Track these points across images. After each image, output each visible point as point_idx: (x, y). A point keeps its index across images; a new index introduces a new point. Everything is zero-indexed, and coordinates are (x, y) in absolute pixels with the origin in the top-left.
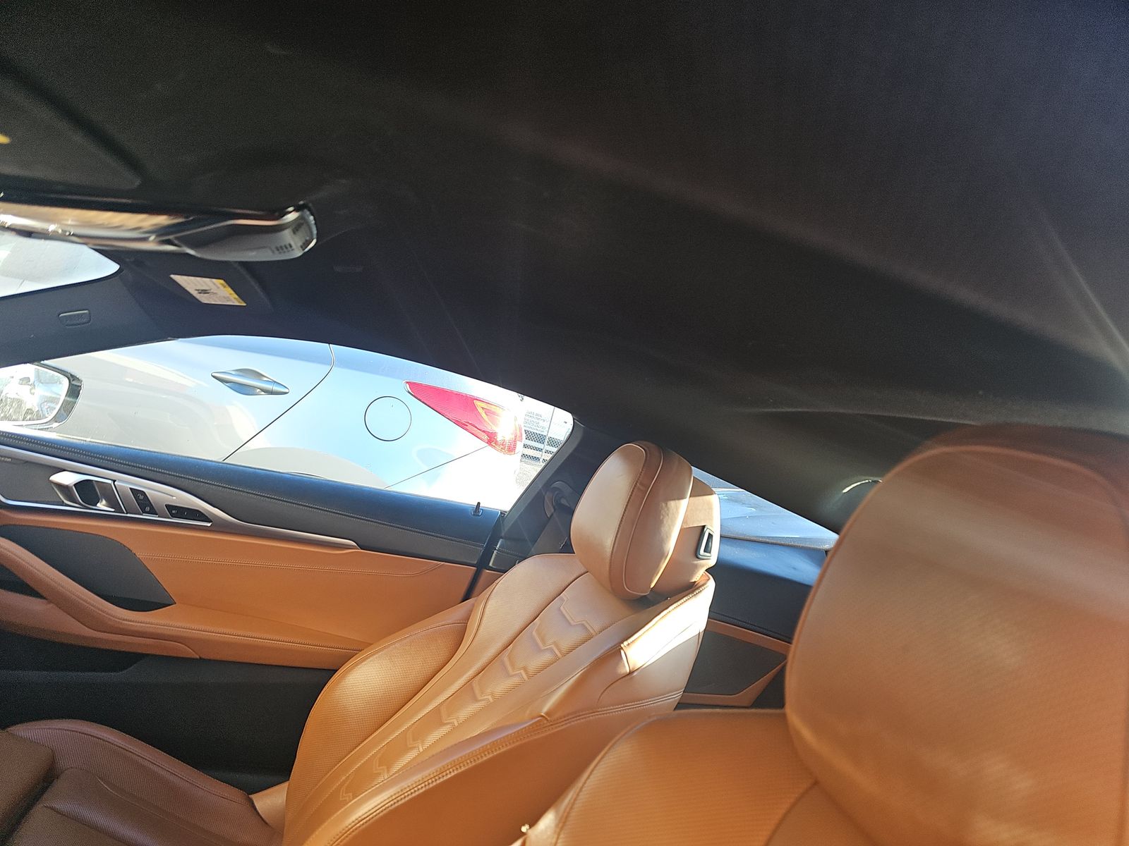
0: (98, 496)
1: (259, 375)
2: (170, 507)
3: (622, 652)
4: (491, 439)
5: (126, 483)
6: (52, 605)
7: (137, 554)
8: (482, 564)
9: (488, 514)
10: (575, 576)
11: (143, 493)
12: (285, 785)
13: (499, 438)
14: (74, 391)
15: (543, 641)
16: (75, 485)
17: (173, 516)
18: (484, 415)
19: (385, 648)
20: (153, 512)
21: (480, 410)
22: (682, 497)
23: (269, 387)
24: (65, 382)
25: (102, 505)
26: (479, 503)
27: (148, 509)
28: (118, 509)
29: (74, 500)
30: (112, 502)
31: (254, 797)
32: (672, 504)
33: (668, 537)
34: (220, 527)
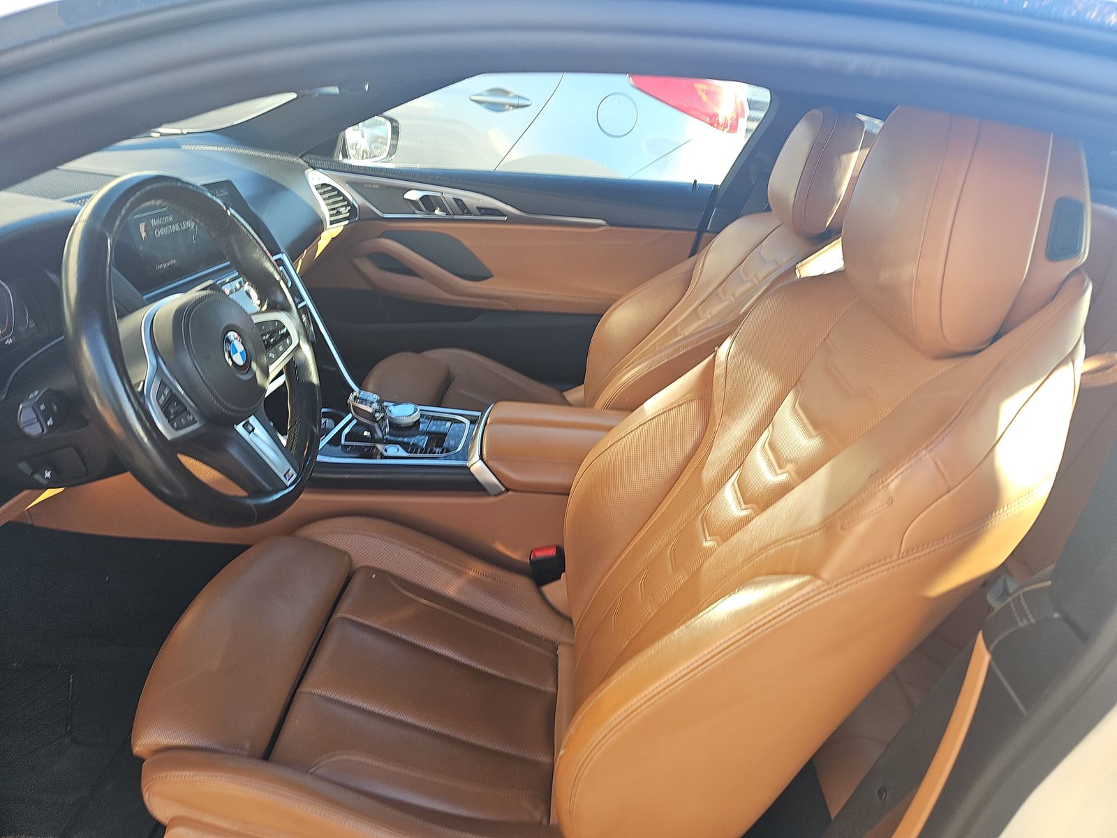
0: (433, 204)
1: (505, 93)
2: (479, 209)
3: (797, 271)
4: (713, 121)
5: (449, 194)
6: (424, 281)
7: (466, 244)
8: (701, 230)
9: (705, 188)
10: (773, 228)
11: (461, 200)
12: (583, 386)
13: (721, 120)
14: (395, 131)
15: (747, 276)
16: (420, 199)
17: (482, 215)
18: (704, 98)
19: (634, 295)
20: (469, 213)
21: (700, 93)
22: (854, 150)
23: (515, 102)
24: (389, 124)
25: (437, 212)
26: (695, 181)
27: (466, 211)
28: (448, 214)
29: (421, 210)
30: (443, 209)
31: (565, 394)
32: (844, 157)
33: (840, 184)
34: (513, 220)
